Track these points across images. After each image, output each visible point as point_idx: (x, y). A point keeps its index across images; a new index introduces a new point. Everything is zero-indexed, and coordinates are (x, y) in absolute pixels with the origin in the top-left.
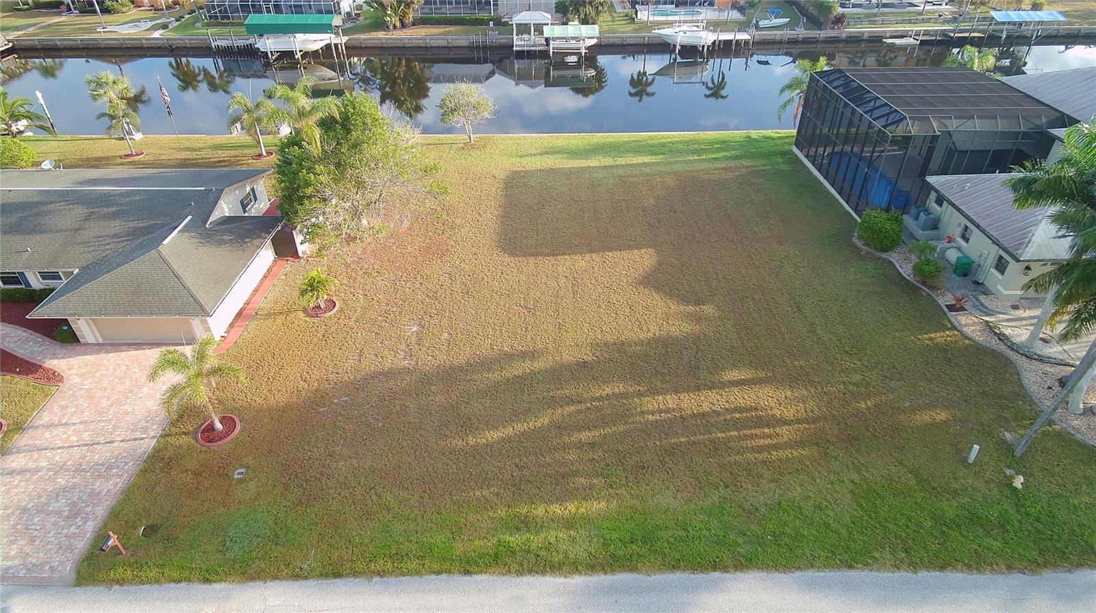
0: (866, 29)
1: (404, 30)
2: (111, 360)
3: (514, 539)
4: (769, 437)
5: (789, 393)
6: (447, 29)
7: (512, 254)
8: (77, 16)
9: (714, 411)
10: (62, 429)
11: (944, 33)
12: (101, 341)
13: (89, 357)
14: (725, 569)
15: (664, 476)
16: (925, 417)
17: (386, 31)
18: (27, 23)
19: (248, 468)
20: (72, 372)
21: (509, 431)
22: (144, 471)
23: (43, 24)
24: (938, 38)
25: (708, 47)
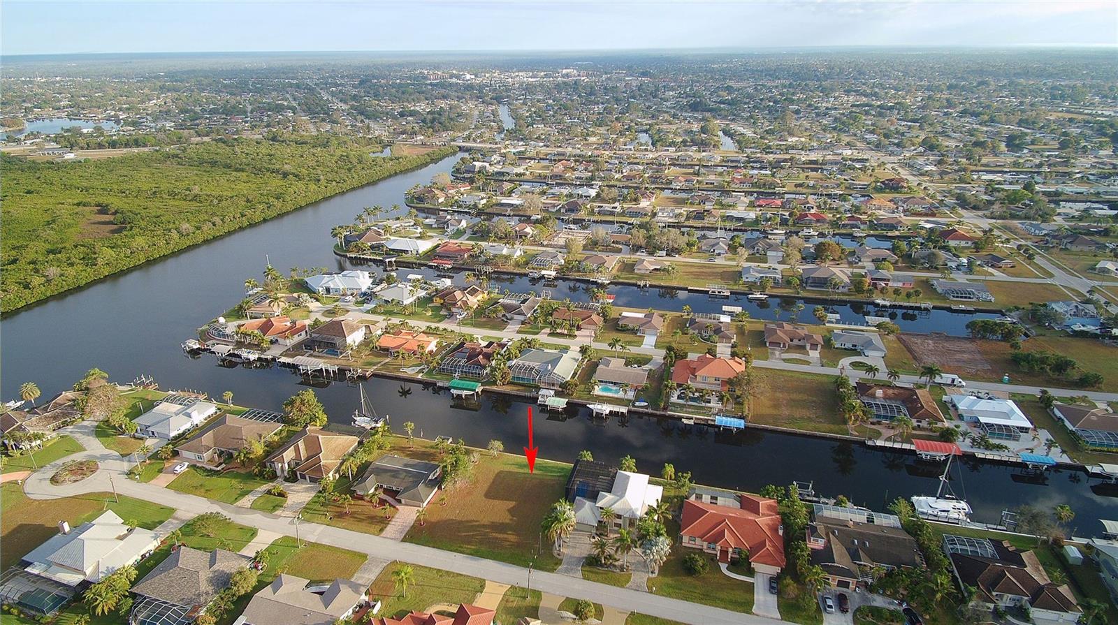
0: (677, 414)
1: (503, 387)
2: (406, 507)
4: (507, 543)
5: (515, 537)
6: (518, 388)
7: (485, 498)
9: (501, 538)
12: (404, 503)
13: (403, 506)
15: (486, 545)
17: (496, 386)
18: (377, 361)
19: (425, 530)
20: (400, 509)
21: (466, 534)
23: (383, 363)
24: (703, 423)
25: (607, 415)
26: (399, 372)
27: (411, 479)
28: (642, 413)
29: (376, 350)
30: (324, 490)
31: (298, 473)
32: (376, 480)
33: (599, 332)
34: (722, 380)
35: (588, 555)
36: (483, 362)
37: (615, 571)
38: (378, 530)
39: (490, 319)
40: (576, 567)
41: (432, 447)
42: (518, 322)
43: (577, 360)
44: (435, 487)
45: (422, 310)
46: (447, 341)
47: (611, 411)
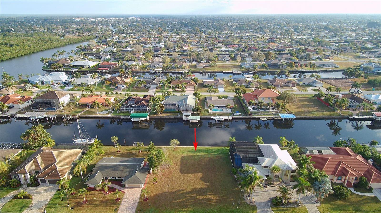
0: (257, 116)
1: (161, 115)
4: (211, 202)
5: (215, 196)
6: (169, 114)
7: (181, 174)
8: (91, 108)
9: (205, 198)
10: (127, 199)
12: (128, 187)
13: (127, 189)
15: (198, 206)
16: (230, 200)
17: (157, 115)
18: (80, 110)
19: (150, 204)
20: (125, 192)
22: (139, 204)
23: (84, 111)
24: (271, 119)
25: (223, 121)
26: (95, 114)
27: (128, 169)
28: (239, 118)
29: (79, 105)
30: (63, 188)
31: (39, 179)
32: (102, 175)
33: (196, 88)
34: (272, 99)
35: (270, 199)
36: (146, 104)
37: (294, 206)
38: (113, 210)
39: (139, 88)
40: (268, 209)
41: (132, 149)
42: (154, 88)
43: (195, 99)
44: (147, 172)
45: (100, 87)
46: (119, 98)
47: (224, 119)
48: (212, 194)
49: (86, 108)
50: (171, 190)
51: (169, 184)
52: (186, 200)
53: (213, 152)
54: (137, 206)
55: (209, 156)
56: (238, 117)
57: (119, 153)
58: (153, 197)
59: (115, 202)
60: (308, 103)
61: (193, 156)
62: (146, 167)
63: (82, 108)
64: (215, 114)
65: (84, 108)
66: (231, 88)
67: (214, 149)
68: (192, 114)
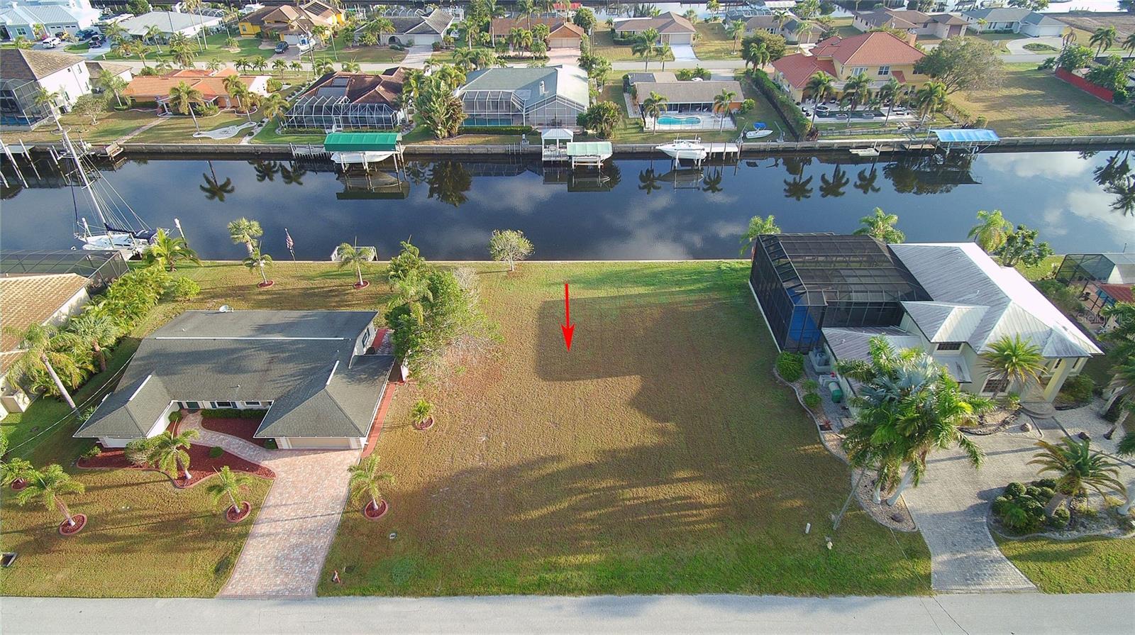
0: (837, 141)
1: (451, 139)
2: (300, 460)
3: (548, 576)
4: (695, 516)
5: (711, 487)
6: (487, 139)
7: (544, 379)
8: (171, 118)
9: (665, 499)
10: (283, 508)
11: (901, 145)
12: (291, 448)
13: (287, 459)
14: (661, 593)
15: (633, 540)
16: (788, 504)
17: (436, 139)
18: (130, 126)
19: (396, 533)
20: (279, 470)
21: (544, 511)
22: (339, 535)
23: (145, 128)
24: (895, 150)
25: (702, 160)
26: (189, 139)
27: (291, 365)
28: (764, 151)
29: (125, 107)
32: (168, 391)
33: (588, 46)
34: (893, 72)
35: (981, 495)
36: (389, 96)
37: (1104, 532)
38: (210, 568)
39: (367, 49)
40: (983, 549)
41: (326, 275)
42: (426, 48)
43: (585, 79)
44: (381, 378)
45: (220, 48)
46: (288, 82)
47: (708, 153)
48: (697, 474)
49: (155, 115)
50: (498, 460)
51: (491, 431)
52: (574, 509)
53: (678, 283)
54: (333, 548)
55: (664, 300)
56: (762, 145)
57: (267, 292)
58: (413, 495)
59: (225, 527)
60: (1025, 92)
61: (593, 299)
62: (383, 352)
63: (136, 118)
64: (669, 136)
65: (143, 116)
66: (719, 47)
67: (680, 272)
68: (577, 138)
